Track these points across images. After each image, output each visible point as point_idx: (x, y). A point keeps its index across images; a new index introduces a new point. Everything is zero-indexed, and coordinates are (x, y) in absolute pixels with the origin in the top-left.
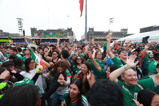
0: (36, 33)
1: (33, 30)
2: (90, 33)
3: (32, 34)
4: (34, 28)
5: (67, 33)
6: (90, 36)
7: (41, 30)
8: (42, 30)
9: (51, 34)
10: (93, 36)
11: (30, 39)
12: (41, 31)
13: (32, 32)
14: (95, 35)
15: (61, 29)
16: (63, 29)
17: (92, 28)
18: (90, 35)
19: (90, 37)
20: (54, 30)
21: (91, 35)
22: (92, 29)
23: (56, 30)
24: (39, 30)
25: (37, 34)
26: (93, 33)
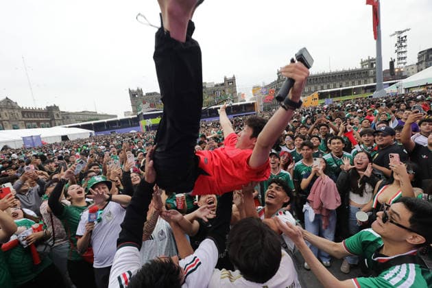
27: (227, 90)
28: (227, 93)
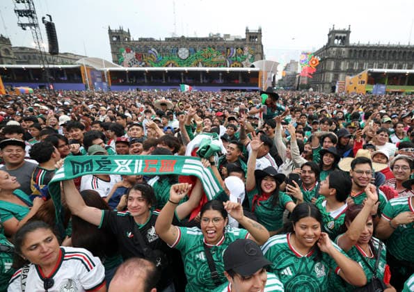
0: (128, 51)
1: (118, 38)
2: (335, 49)
3: (113, 53)
4: (121, 31)
5: (242, 49)
6: (333, 63)
7: (146, 40)
8: (152, 39)
9: (183, 53)
10: (343, 63)
11: (102, 72)
12: (145, 43)
13: (113, 44)
14: (352, 61)
15: (219, 34)
16: (228, 36)
17: (343, 32)
18: (332, 59)
19: (332, 68)
20: (193, 40)
21: (338, 59)
22: (343, 35)
23: (203, 39)
24: (141, 40)
25: (132, 55)
26: (344, 49)
27: (246, 49)
28: (246, 54)
